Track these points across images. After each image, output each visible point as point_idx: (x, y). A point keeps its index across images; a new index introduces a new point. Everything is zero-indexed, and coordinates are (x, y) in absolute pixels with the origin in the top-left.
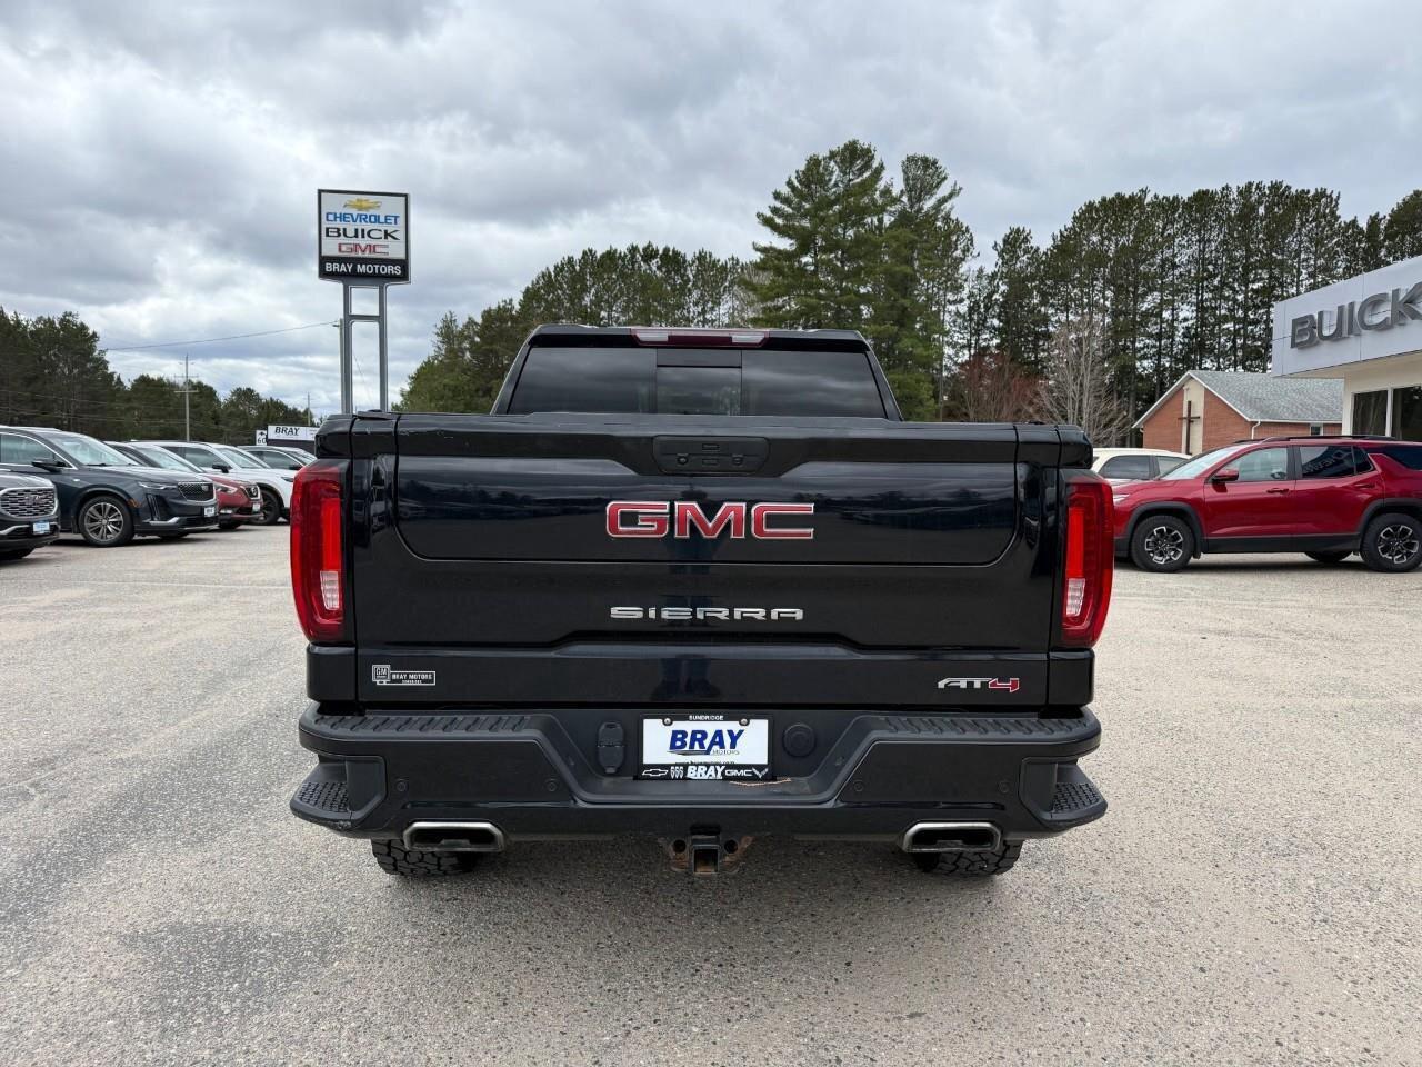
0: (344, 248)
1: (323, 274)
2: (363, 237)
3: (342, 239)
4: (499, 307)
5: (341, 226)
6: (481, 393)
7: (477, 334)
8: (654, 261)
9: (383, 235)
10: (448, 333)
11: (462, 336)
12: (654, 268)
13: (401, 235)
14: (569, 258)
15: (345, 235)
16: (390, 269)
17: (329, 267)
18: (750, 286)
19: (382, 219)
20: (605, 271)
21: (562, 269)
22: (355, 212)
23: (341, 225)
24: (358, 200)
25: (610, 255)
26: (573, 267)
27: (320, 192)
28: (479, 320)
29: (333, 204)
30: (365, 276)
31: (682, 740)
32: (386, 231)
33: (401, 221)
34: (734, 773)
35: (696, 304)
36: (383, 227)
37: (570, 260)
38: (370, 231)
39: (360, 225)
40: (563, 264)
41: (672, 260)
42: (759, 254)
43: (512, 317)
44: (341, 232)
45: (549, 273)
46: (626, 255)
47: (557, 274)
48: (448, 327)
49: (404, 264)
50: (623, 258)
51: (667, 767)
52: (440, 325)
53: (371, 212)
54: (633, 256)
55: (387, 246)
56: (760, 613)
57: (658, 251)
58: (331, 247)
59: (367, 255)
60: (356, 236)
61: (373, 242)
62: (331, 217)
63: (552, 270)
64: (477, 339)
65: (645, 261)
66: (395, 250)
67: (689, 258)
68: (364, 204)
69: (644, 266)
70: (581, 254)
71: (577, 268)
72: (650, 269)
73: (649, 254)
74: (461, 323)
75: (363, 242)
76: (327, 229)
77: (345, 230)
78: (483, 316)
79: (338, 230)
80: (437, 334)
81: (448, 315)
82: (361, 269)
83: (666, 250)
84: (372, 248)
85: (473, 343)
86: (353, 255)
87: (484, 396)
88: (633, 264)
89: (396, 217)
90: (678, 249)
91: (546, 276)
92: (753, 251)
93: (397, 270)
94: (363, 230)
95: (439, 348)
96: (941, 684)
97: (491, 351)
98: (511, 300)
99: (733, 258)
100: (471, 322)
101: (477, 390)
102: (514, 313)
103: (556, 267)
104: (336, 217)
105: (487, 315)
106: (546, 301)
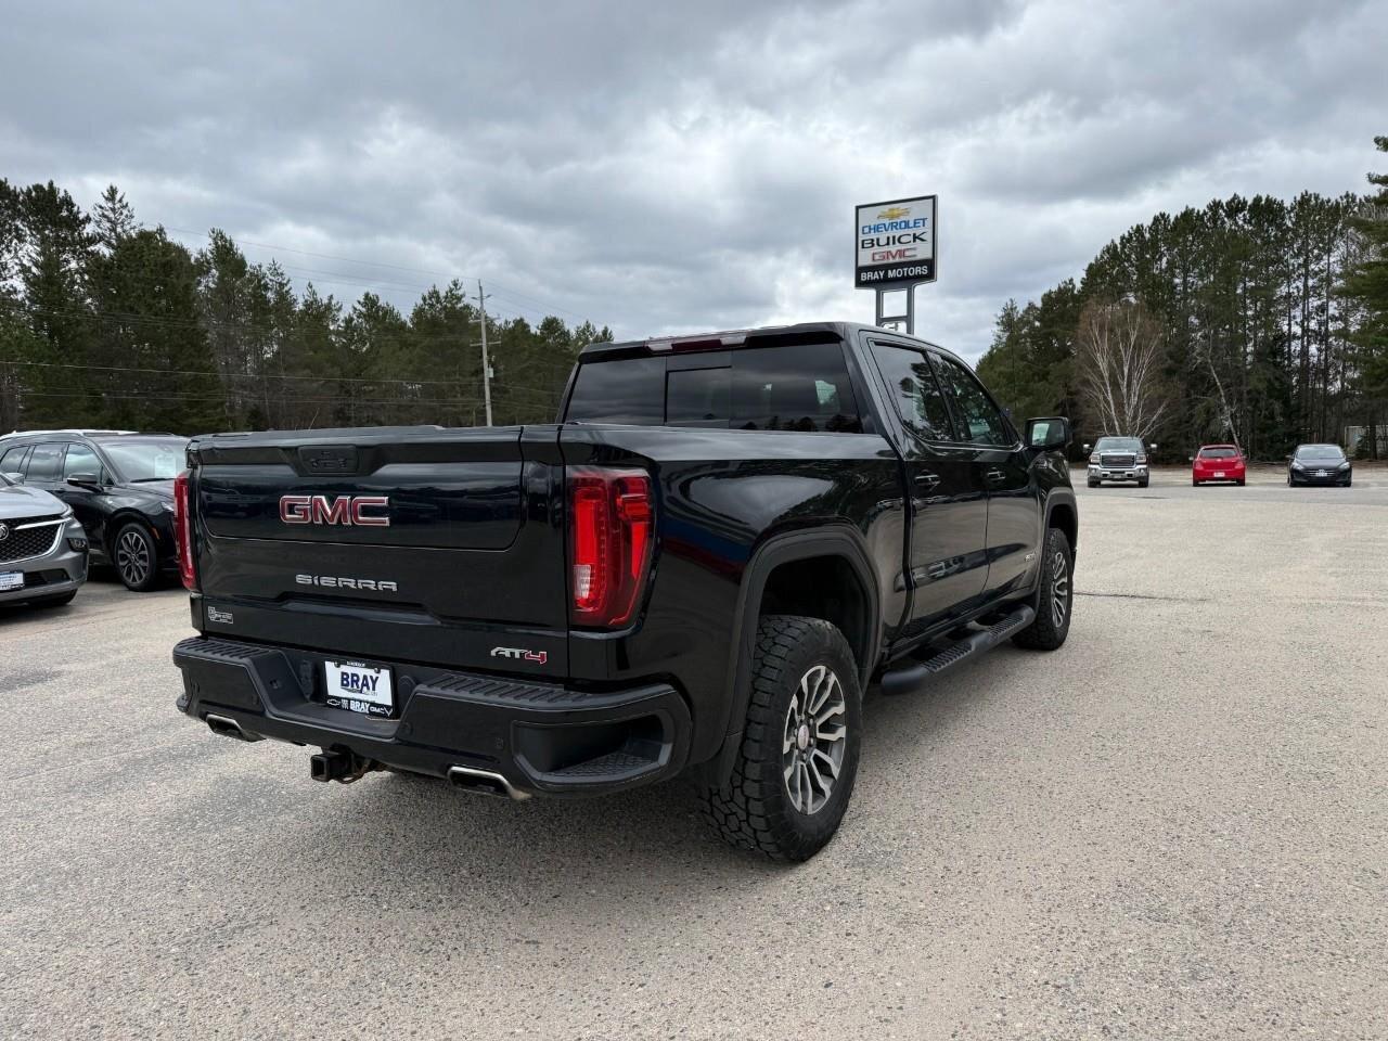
0: (877, 257)
1: (860, 284)
2: (894, 243)
3: (876, 249)
4: (1059, 288)
5: (875, 238)
6: (1036, 378)
7: (1036, 319)
8: (1241, 215)
9: (911, 238)
10: (1009, 322)
11: (1023, 321)
12: (1241, 223)
13: (928, 236)
14: (1138, 226)
15: (878, 245)
16: (918, 270)
17: (864, 277)
18: (1361, 226)
19: (911, 224)
20: (1179, 235)
21: (1129, 240)
22: (887, 222)
23: (874, 236)
24: (890, 210)
25: (1187, 215)
26: (1143, 236)
27: (858, 208)
28: (1039, 304)
29: (868, 218)
30: (895, 280)
31: (346, 679)
32: (914, 235)
33: (929, 223)
34: (374, 709)
35: (1297, 256)
36: (911, 232)
37: (1139, 229)
38: (900, 237)
39: (891, 234)
40: (1130, 234)
41: (1265, 210)
42: (1378, 186)
43: (1073, 295)
44: (875, 242)
45: (1116, 246)
46: (1205, 213)
47: (1124, 246)
48: (1008, 315)
49: (930, 264)
50: (1200, 217)
51: (339, 699)
52: (1001, 313)
53: (903, 218)
54: (1215, 213)
55: (914, 249)
56: (371, 584)
57: (1245, 202)
58: (866, 259)
59: (897, 260)
60: (888, 244)
61: (903, 247)
62: (867, 230)
63: (1118, 242)
64: (1037, 324)
65: (1228, 216)
66: (923, 251)
67: (1287, 204)
68: (896, 212)
69: (1228, 223)
70: (1151, 220)
71: (1147, 235)
72: (1236, 224)
73: (1235, 206)
74: (1021, 308)
75: (893, 249)
76: (863, 241)
77: (878, 240)
78: (1043, 300)
79: (873, 240)
80: (998, 323)
81: (1009, 303)
82: (891, 274)
83: (1258, 200)
84: (901, 253)
85: (1033, 328)
86: (885, 262)
87: (1040, 381)
88: (1215, 222)
89: (924, 220)
90: (1274, 196)
91: (1111, 250)
92: (1368, 184)
93: (924, 270)
94: (894, 237)
95: (999, 337)
96: (493, 653)
97: (1050, 334)
98: (1071, 280)
99: (1347, 196)
100: (1031, 307)
101: (1034, 375)
102: (1075, 292)
103: (1123, 238)
104: (870, 229)
105: (1047, 298)
106: (1110, 275)
